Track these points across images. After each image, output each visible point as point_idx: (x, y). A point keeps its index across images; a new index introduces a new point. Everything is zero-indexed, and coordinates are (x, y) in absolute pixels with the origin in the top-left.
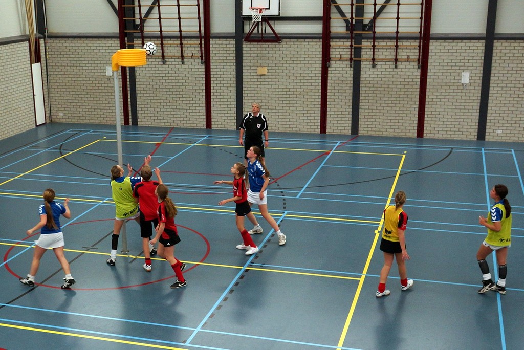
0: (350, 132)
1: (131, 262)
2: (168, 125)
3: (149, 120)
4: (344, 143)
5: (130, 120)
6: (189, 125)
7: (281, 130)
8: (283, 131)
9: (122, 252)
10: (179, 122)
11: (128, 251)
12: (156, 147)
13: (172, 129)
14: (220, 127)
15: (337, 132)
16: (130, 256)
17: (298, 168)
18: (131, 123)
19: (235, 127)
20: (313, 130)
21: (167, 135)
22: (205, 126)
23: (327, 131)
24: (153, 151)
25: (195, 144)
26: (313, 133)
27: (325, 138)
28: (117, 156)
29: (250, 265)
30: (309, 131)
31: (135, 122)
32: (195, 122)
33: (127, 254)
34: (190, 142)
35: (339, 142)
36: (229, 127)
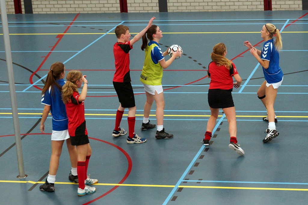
0: (301, 6)
1: (31, 189)
2: (72, 11)
3: (48, 6)
4: (294, 21)
5: (23, 7)
6: (99, 9)
7: (215, 8)
8: (218, 10)
9: (18, 177)
10: (85, 6)
11: (26, 176)
12: (58, 39)
13: (77, 15)
14: (138, 10)
15: (285, 7)
16: (29, 182)
17: (239, 56)
18: (23, 10)
19: (158, 8)
20: (255, 7)
21: (71, 24)
22: (119, 9)
23: (273, 6)
24: (53, 45)
25: (108, 33)
26: (255, 10)
27: (270, 15)
28: (4, 54)
29: (184, 182)
30: (250, 8)
31: (29, 9)
32: (106, 5)
33: (24, 180)
34: (101, 30)
35: (288, 20)
36: (150, 8)
